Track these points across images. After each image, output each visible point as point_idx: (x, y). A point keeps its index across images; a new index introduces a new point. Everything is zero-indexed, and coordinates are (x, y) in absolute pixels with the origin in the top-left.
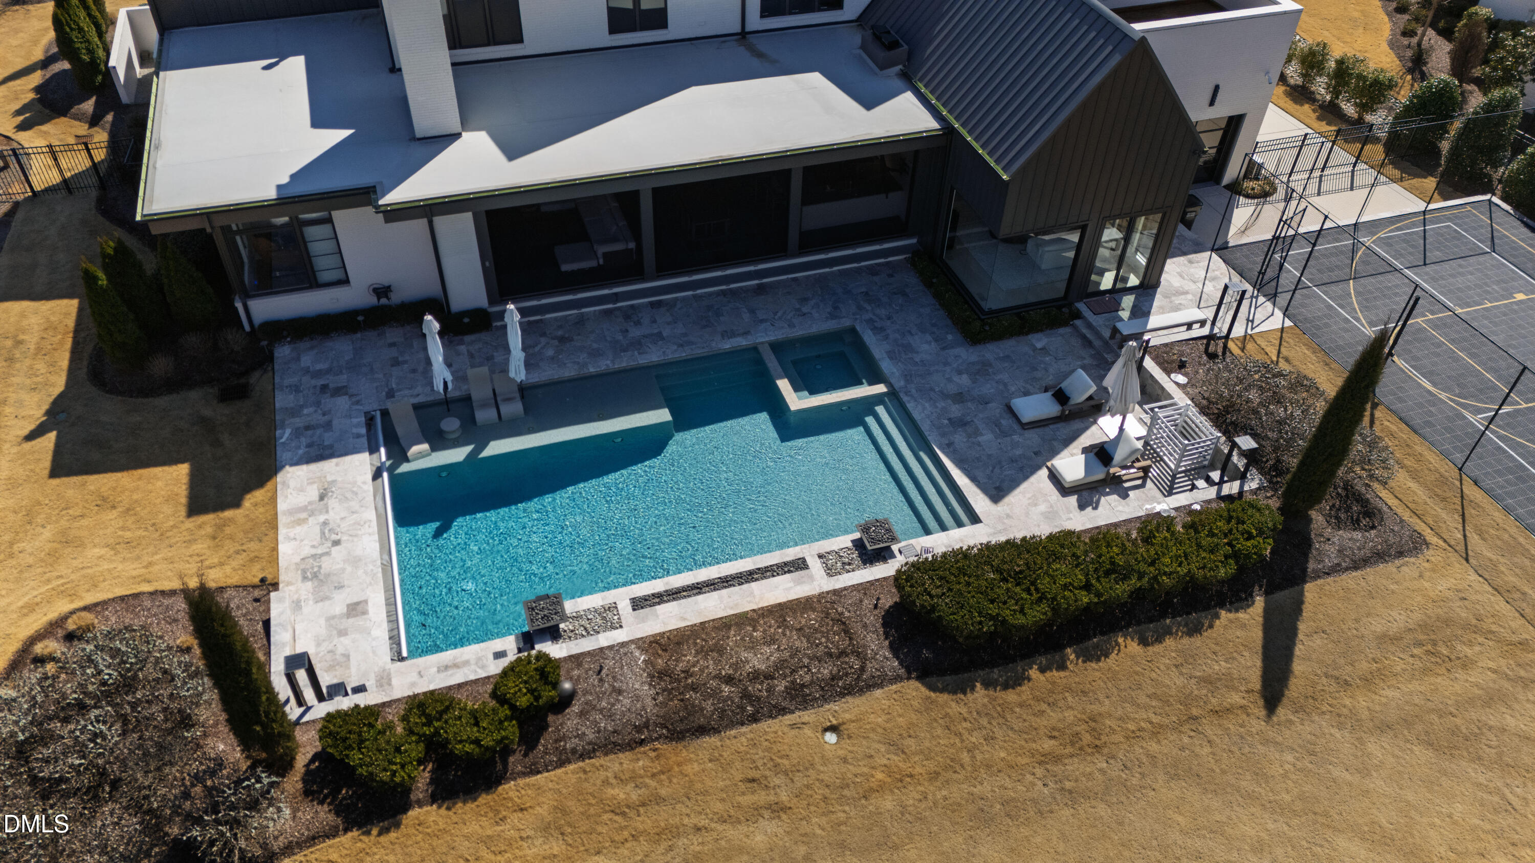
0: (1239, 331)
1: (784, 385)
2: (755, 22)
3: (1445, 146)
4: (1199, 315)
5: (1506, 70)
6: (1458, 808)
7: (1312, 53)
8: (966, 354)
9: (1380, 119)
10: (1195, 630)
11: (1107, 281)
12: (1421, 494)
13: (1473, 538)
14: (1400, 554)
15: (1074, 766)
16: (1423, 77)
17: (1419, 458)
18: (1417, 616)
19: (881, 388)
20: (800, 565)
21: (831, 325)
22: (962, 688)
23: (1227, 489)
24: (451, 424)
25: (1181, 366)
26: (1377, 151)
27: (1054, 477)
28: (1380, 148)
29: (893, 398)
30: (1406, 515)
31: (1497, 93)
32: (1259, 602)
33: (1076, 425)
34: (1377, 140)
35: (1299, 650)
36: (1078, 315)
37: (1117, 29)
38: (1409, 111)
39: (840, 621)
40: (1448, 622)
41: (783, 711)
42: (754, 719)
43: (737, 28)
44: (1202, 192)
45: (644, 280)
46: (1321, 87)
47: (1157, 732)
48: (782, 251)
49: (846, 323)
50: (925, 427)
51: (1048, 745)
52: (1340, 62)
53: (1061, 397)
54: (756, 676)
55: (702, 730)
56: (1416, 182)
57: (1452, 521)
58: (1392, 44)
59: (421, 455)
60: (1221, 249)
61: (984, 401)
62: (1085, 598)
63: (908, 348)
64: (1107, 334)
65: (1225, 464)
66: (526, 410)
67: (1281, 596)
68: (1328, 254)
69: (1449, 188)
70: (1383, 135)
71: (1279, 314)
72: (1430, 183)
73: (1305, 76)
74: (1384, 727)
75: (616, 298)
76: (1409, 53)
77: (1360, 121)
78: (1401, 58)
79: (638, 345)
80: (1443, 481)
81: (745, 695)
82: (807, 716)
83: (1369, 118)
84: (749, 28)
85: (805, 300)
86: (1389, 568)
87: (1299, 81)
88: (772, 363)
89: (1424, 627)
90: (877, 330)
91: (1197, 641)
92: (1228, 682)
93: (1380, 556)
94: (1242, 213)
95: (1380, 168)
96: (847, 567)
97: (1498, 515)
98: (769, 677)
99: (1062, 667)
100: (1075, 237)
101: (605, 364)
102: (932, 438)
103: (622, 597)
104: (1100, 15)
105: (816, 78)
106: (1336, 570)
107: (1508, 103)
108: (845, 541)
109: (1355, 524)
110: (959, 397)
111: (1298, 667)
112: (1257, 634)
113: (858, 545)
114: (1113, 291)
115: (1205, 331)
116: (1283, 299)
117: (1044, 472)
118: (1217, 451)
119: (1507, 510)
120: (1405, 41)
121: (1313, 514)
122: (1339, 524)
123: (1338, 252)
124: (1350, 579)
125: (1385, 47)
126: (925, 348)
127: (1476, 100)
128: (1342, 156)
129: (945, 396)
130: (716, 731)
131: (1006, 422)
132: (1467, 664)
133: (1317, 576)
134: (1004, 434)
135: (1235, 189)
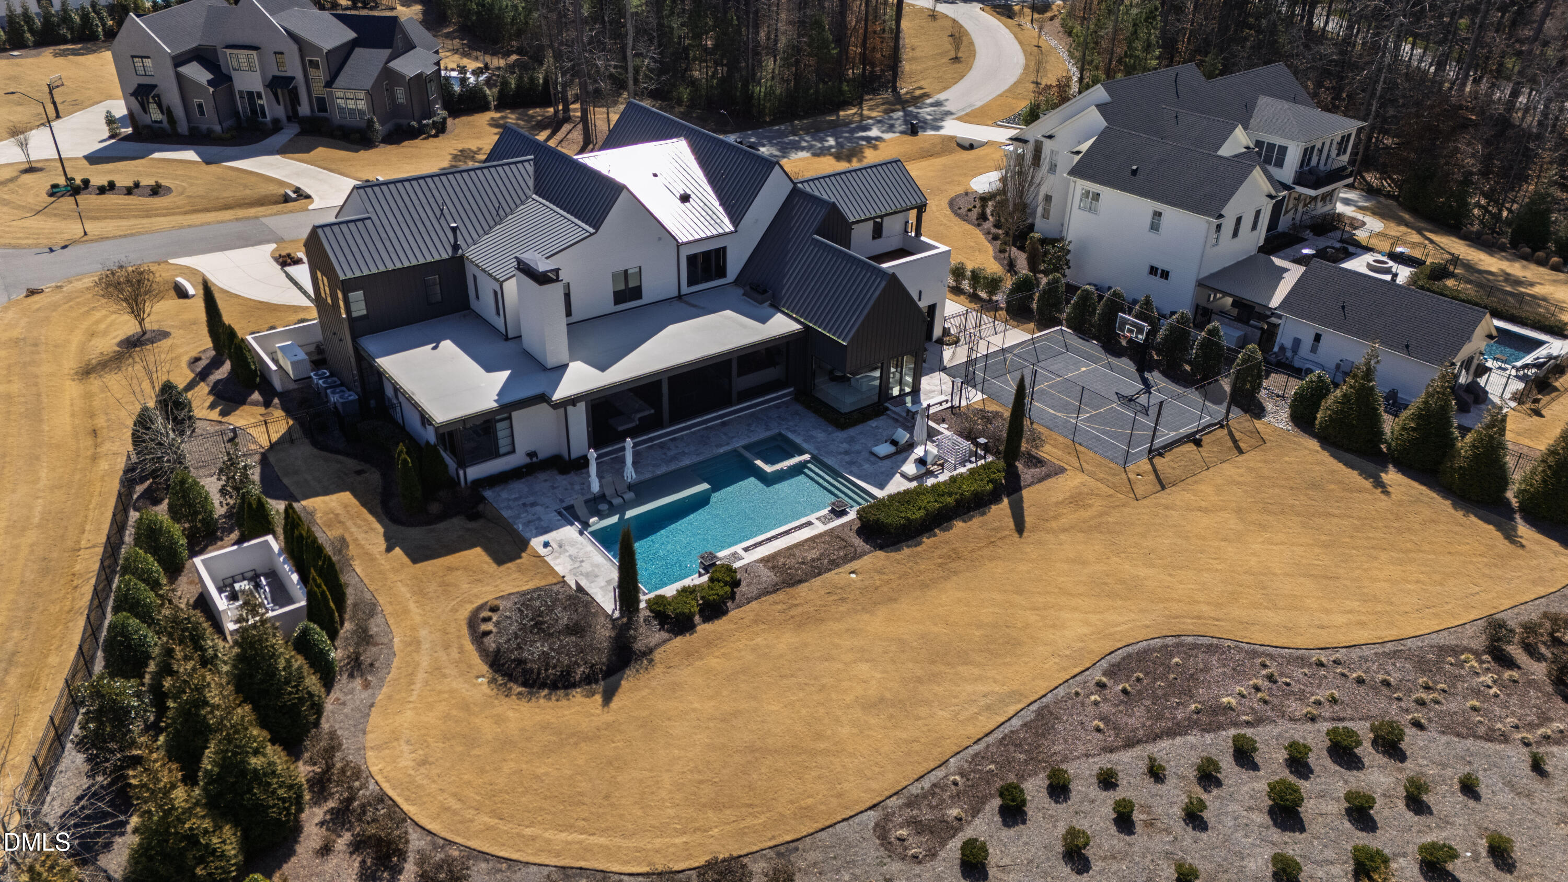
0: (964, 403)
1: (759, 463)
2: (685, 289)
3: (1034, 307)
4: (943, 398)
5: (1054, 265)
6: (1096, 548)
7: (957, 269)
8: (841, 435)
9: (1000, 297)
10: (983, 514)
11: (896, 391)
12: (1059, 453)
13: (1084, 465)
14: (1056, 474)
15: (953, 565)
16: (1016, 273)
17: (1055, 440)
18: (1068, 494)
19: (807, 457)
20: (809, 524)
21: (768, 434)
22: (899, 550)
23: (979, 463)
24: (604, 507)
25: (944, 421)
26: (1002, 314)
27: (904, 476)
28: (1004, 312)
29: (815, 459)
30: (1055, 461)
31: (1051, 277)
32: (1006, 501)
33: (904, 455)
34: (1002, 309)
35: (1026, 513)
36: (887, 409)
37: (875, 268)
38: (1013, 291)
39: (838, 537)
40: (1080, 494)
41: (830, 570)
42: (819, 574)
43: (676, 294)
44: (927, 345)
45: (663, 428)
46: (966, 285)
47: (980, 549)
48: (730, 404)
49: (776, 431)
50: (836, 467)
51: (940, 561)
52: (973, 272)
53: (894, 443)
54: (813, 560)
55: (800, 582)
56: (1026, 326)
57: (1074, 461)
58: (995, 258)
59: (594, 524)
60: (944, 369)
61: (859, 452)
62: (937, 505)
63: (812, 437)
64: (904, 414)
65: (976, 454)
66: (636, 495)
67: (1014, 496)
68: (994, 364)
69: (1042, 325)
70: (1003, 305)
71: (979, 394)
72: (1032, 325)
73: (956, 281)
74: (1064, 530)
75: (652, 439)
76: (1006, 262)
77: (990, 300)
78: (1002, 265)
79: (674, 458)
80: (1068, 447)
81: (812, 567)
82: (840, 570)
83: (994, 298)
84: (683, 293)
85: (749, 425)
86: (1054, 479)
87: (954, 284)
88: (747, 455)
89: (1071, 497)
90: (794, 432)
91: (985, 517)
92: (1002, 528)
93: (1048, 476)
94: (947, 353)
95: (1006, 322)
96: (830, 520)
97: (1092, 455)
98: (819, 559)
99: (935, 535)
100: (877, 374)
101: (663, 470)
102: (841, 470)
103: (738, 548)
104: (860, 261)
105: (728, 313)
106: (1032, 484)
107: (1057, 281)
108: (825, 512)
109: (1036, 466)
110: (846, 453)
111: (1027, 519)
112: (1008, 511)
113: (833, 511)
114: (900, 396)
115: (949, 405)
116: (980, 387)
117: (898, 475)
118: (971, 451)
119: (1095, 452)
120: (1002, 256)
121: (1017, 464)
122: (1029, 467)
123: (998, 362)
124: (1038, 486)
125: (992, 260)
126: (820, 436)
127: (1044, 280)
128: (986, 319)
129: (840, 453)
130: (806, 581)
131: (873, 459)
132: (1090, 506)
133: (1026, 487)
134: (874, 464)
135: (940, 342)
